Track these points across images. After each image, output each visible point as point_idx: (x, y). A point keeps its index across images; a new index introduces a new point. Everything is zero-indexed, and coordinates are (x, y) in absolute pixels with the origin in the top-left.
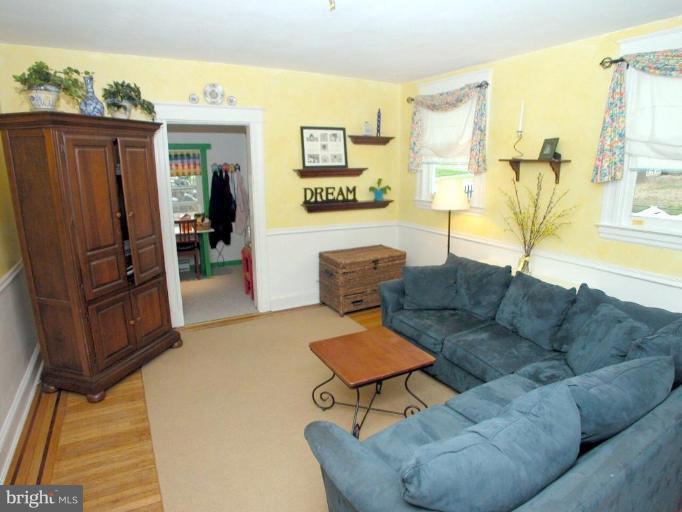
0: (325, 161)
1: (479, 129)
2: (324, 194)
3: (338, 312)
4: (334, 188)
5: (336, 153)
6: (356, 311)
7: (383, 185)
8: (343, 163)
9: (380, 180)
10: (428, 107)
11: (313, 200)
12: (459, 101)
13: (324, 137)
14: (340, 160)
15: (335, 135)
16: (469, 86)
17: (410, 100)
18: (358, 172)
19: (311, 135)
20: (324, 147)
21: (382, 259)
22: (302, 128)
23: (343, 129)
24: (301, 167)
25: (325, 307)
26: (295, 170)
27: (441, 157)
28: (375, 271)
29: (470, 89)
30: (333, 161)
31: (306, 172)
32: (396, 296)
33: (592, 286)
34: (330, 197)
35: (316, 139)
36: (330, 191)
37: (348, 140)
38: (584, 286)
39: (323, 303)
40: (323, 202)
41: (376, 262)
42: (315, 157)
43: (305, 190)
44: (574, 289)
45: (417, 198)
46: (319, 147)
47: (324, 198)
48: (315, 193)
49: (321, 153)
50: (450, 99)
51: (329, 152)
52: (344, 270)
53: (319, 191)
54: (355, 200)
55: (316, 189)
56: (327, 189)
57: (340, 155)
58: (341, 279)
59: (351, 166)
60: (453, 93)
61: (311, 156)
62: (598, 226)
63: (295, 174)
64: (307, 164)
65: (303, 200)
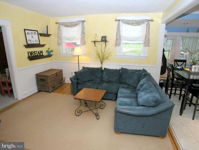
0: (33, 42)
1: (83, 33)
2: (34, 53)
3: (49, 92)
4: (37, 51)
5: (36, 39)
6: (54, 90)
7: (50, 50)
8: (39, 43)
9: (49, 48)
10: (65, 26)
11: (31, 56)
12: (76, 25)
13: (32, 33)
14: (38, 42)
15: (35, 33)
16: (79, 21)
17: (57, 23)
18: (43, 46)
19: (28, 33)
20: (32, 37)
21: (58, 72)
22: (25, 30)
23: (37, 31)
24: (26, 44)
25: (42, 92)
26: (24, 45)
27: (69, 40)
28: (56, 76)
29: (80, 22)
30: (35, 42)
31: (28, 46)
32: (76, 80)
33: (124, 68)
34: (36, 55)
35: (29, 34)
36: (36, 52)
37: (39, 35)
38: (122, 68)
39: (39, 91)
40: (34, 56)
41: (56, 73)
42: (30, 40)
43: (28, 52)
44: (120, 69)
45: (62, 53)
46: (31, 37)
47: (34, 55)
48: (31, 53)
49: (32, 39)
50: (73, 24)
51: (34, 39)
52: (50, 78)
53: (32, 52)
54: (43, 55)
55: (31, 52)
56: (35, 52)
57: (37, 40)
58: (49, 81)
59: (41, 43)
60: (74, 22)
61: (29, 40)
62: (116, 55)
63: (24, 47)
64: (28, 43)
65: (28, 56)
